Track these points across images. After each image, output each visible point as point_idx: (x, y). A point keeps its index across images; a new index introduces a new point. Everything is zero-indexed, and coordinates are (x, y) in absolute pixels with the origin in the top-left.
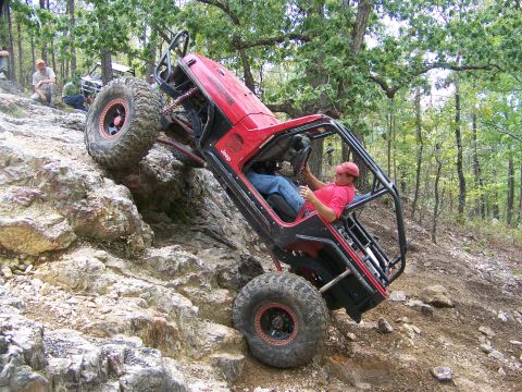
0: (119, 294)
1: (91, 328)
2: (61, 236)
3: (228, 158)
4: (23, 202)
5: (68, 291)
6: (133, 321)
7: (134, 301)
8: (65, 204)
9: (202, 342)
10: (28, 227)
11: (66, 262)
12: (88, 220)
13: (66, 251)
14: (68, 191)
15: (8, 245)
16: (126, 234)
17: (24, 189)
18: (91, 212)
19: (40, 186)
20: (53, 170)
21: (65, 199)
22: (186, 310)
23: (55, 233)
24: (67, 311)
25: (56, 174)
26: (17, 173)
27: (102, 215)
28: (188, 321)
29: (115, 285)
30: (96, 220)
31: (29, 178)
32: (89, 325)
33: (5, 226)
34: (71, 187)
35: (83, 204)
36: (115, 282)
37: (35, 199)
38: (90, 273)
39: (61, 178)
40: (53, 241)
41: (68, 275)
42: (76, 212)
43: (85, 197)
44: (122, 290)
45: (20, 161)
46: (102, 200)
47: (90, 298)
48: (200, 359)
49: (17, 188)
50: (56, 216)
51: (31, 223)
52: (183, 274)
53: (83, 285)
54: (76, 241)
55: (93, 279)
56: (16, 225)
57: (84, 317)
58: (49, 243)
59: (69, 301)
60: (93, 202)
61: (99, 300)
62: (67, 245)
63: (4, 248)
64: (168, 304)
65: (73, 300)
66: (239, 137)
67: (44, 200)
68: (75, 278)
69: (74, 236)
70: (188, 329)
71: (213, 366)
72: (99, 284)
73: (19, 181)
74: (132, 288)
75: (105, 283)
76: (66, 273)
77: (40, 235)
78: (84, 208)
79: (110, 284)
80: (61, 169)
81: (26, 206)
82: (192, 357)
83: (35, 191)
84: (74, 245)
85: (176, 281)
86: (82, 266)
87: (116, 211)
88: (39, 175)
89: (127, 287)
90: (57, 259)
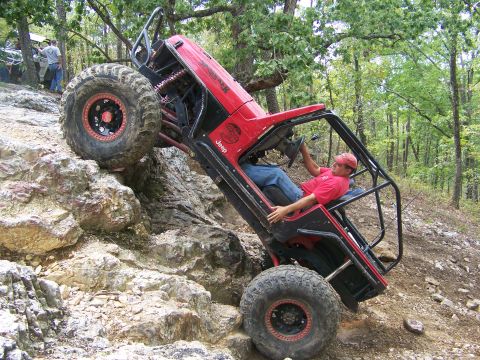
0: (141, 288)
1: (128, 332)
2: (69, 232)
3: (224, 150)
4: (23, 199)
5: (86, 291)
6: (166, 318)
7: (156, 295)
8: (69, 198)
9: (217, 326)
10: (34, 226)
11: (81, 261)
12: (94, 213)
13: (74, 247)
14: (71, 184)
15: (11, 247)
16: (132, 223)
17: (22, 184)
18: (97, 205)
19: (40, 179)
20: (54, 162)
21: (69, 193)
22: (202, 296)
23: (63, 229)
24: (97, 315)
25: (58, 167)
26: (11, 167)
27: (108, 206)
28: (205, 307)
29: (134, 280)
30: (102, 212)
31: (24, 172)
32: (126, 329)
33: (9, 227)
34: (74, 179)
35: (88, 197)
36: (134, 277)
37: (36, 194)
38: (109, 270)
39: (63, 171)
40: (61, 239)
41: (86, 274)
42: (81, 206)
43: (88, 188)
44: (143, 285)
45: (13, 153)
46: (106, 191)
47: (113, 297)
48: (217, 342)
49: (13, 183)
50: (60, 212)
51: (38, 222)
52: (189, 259)
53: (102, 284)
54: (82, 236)
55: (112, 276)
56: (22, 225)
57: (117, 320)
58: (58, 241)
59: (93, 302)
60: (98, 193)
61: (123, 297)
62: (75, 241)
63: (7, 250)
64: (187, 293)
65: (96, 301)
66: (236, 127)
67: (44, 195)
68: (93, 277)
69: (81, 231)
70: (205, 315)
71: (229, 348)
72: (118, 280)
73: (14, 175)
74: (152, 281)
75: (125, 279)
76: (83, 272)
77: (48, 234)
78: (88, 201)
79: (129, 279)
80: (63, 161)
81: (26, 203)
82: (210, 341)
83: (34, 185)
84: (82, 241)
85: (184, 268)
86: (99, 263)
87: (122, 201)
88: (37, 168)
89: (147, 281)
90: (67, 257)
